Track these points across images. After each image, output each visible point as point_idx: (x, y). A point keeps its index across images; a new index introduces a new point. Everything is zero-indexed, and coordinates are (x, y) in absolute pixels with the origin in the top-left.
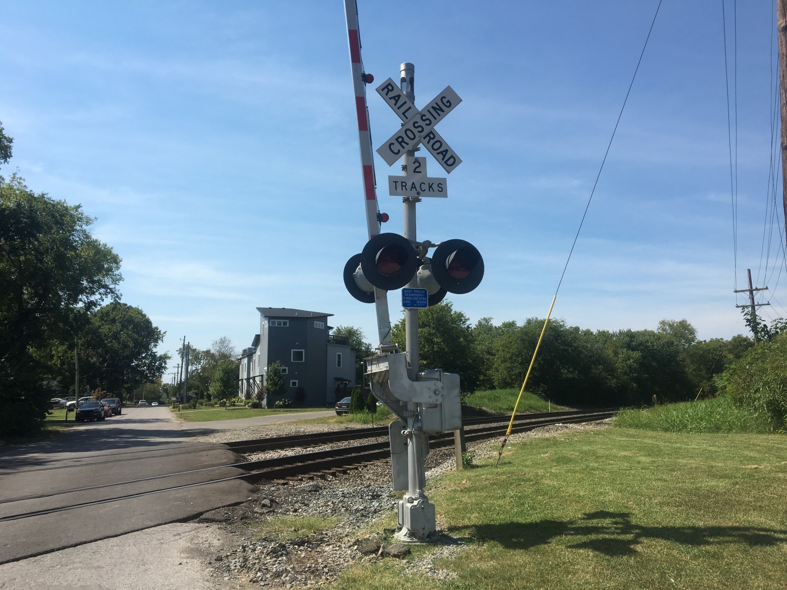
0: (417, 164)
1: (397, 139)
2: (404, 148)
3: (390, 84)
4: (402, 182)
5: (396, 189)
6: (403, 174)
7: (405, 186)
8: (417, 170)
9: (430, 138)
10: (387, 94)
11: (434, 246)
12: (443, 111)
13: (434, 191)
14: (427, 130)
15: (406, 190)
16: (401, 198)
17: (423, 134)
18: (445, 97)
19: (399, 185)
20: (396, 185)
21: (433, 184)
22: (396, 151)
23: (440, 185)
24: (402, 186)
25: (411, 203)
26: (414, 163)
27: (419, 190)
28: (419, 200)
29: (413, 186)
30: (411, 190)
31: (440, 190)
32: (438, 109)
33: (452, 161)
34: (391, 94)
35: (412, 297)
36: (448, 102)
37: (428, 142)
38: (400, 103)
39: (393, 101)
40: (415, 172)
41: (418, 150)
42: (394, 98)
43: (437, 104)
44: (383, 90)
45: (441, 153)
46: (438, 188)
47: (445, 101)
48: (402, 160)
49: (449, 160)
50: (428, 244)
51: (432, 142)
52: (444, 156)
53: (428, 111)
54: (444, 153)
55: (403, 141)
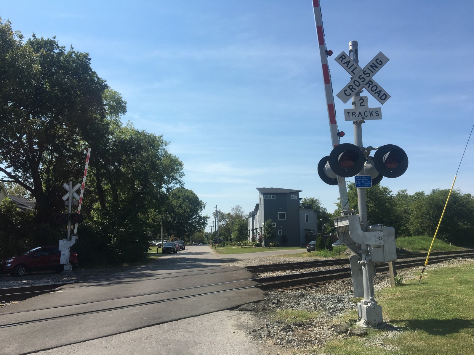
0: (362, 101)
1: (349, 87)
2: (353, 92)
3: (343, 55)
4: (353, 112)
5: (349, 117)
6: (353, 107)
7: (355, 114)
8: (362, 104)
9: (370, 85)
10: (341, 61)
11: (374, 149)
12: (377, 67)
13: (373, 116)
14: (367, 80)
15: (356, 116)
16: (352, 122)
17: (365, 82)
18: (378, 59)
19: (351, 114)
20: (349, 114)
21: (372, 112)
22: (349, 94)
23: (377, 112)
24: (353, 114)
25: (358, 124)
26: (360, 100)
27: (363, 116)
28: (364, 122)
29: (360, 114)
30: (358, 117)
31: (377, 115)
32: (374, 67)
33: (384, 96)
34: (344, 61)
35: (361, 181)
36: (380, 61)
37: (369, 87)
38: (350, 66)
39: (346, 65)
40: (360, 105)
41: (362, 92)
42: (346, 63)
43: (373, 63)
44: (339, 59)
45: (377, 92)
46: (376, 114)
47: (378, 61)
48: (352, 99)
49: (382, 96)
50: (370, 148)
51: (371, 86)
52: (379, 94)
53: (368, 68)
54: (379, 93)
55: (353, 88)
